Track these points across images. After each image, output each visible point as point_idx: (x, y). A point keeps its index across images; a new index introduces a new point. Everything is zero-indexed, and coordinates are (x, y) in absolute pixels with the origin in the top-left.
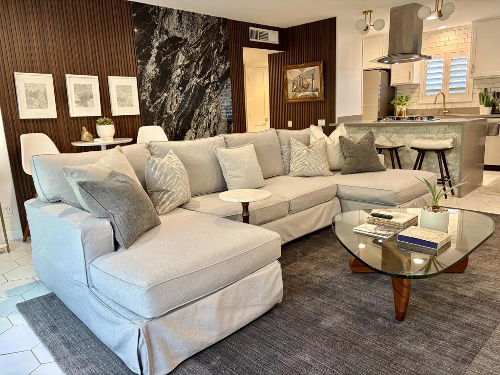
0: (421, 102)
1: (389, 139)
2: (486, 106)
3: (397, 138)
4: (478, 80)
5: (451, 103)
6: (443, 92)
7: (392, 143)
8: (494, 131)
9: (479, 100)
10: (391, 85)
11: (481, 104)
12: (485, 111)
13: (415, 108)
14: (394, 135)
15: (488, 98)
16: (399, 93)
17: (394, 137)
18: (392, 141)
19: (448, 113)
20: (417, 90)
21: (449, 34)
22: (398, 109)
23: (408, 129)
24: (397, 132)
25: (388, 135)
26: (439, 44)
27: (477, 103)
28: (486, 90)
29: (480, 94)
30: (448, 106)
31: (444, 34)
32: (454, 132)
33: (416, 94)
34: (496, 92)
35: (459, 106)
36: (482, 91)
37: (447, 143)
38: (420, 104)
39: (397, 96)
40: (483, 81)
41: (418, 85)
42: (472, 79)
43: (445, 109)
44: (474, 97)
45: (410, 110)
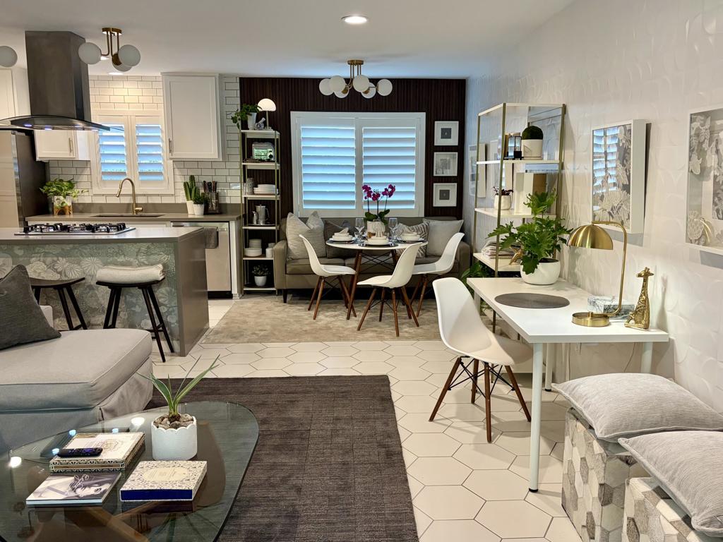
0: (96, 190)
1: (52, 266)
2: (196, 203)
3: (67, 264)
4: (180, 163)
5: (144, 195)
6: (130, 178)
7: (60, 273)
8: (213, 241)
9: (184, 192)
10: (38, 159)
11: (188, 200)
12: (195, 210)
13: (87, 200)
14: (62, 260)
15: (197, 190)
16: (54, 174)
17: (62, 263)
18: (59, 270)
19: (142, 211)
20: (87, 171)
21: (127, 85)
22: (57, 201)
23: (86, 249)
24: (65, 255)
25: (49, 260)
26: (113, 99)
27: (181, 198)
28: (192, 178)
29: (185, 183)
30: (140, 200)
31: (120, 85)
32: (161, 253)
33: (85, 178)
34: (207, 181)
35: (157, 200)
36: (188, 180)
37: (155, 272)
38: (95, 195)
39: (52, 179)
40: (187, 165)
41: (88, 162)
42: (172, 161)
43: (137, 205)
44: (177, 187)
45: (79, 204)
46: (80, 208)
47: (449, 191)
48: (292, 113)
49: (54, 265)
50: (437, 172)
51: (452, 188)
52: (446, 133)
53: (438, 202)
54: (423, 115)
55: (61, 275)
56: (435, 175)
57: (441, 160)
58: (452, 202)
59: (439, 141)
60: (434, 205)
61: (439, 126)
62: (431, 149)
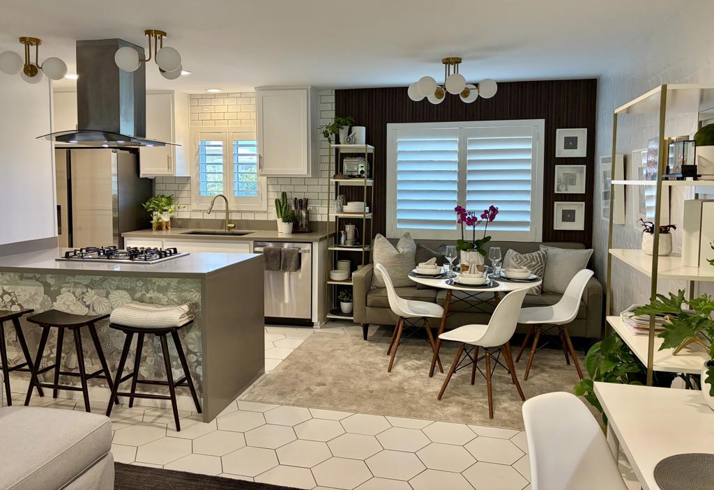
0: (194, 206)
1: (81, 299)
2: (284, 221)
3: (96, 297)
4: (273, 179)
5: (239, 212)
6: (222, 194)
7: (88, 306)
8: (293, 264)
9: (275, 209)
10: (141, 176)
11: (278, 217)
12: (284, 229)
13: (186, 216)
14: (91, 292)
15: (288, 207)
16: (159, 189)
17: (91, 296)
18: (87, 303)
19: (234, 227)
20: (187, 187)
21: (227, 101)
22: (156, 216)
23: (114, 280)
24: (91, 286)
25: (79, 291)
26: (215, 116)
27: (273, 215)
28: (284, 194)
29: (276, 200)
30: (234, 217)
31: (221, 102)
32: (193, 290)
33: (185, 194)
34: (298, 198)
35: (250, 217)
36: (280, 197)
37: (174, 315)
38: (193, 211)
39: (157, 195)
40: (281, 182)
41: (188, 178)
42: (265, 178)
43: (230, 222)
44: (270, 204)
45: (178, 219)
46: (180, 223)
47: (574, 211)
48: (388, 125)
49: (83, 298)
50: (559, 188)
51: (579, 208)
52: (571, 143)
53: (560, 225)
54: (541, 123)
55: (89, 308)
56: (556, 192)
57: (564, 174)
58: (578, 225)
59: (561, 152)
60: (555, 228)
61: (561, 134)
62: (551, 162)
